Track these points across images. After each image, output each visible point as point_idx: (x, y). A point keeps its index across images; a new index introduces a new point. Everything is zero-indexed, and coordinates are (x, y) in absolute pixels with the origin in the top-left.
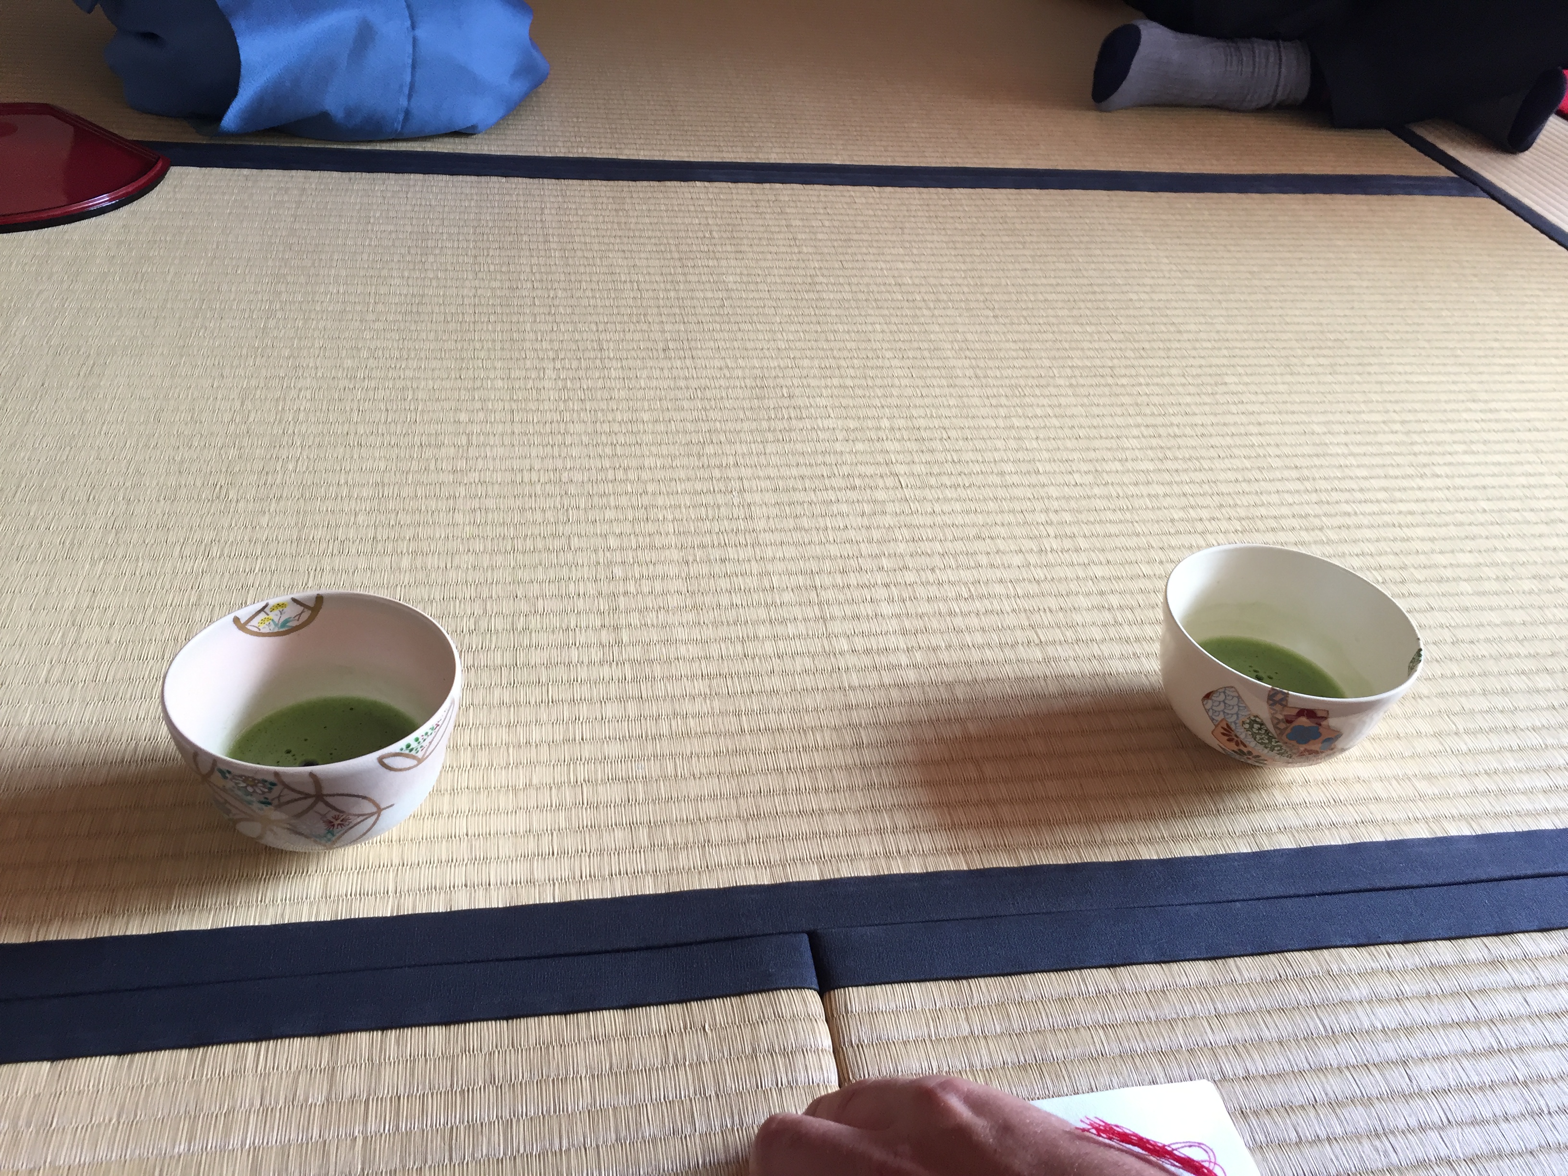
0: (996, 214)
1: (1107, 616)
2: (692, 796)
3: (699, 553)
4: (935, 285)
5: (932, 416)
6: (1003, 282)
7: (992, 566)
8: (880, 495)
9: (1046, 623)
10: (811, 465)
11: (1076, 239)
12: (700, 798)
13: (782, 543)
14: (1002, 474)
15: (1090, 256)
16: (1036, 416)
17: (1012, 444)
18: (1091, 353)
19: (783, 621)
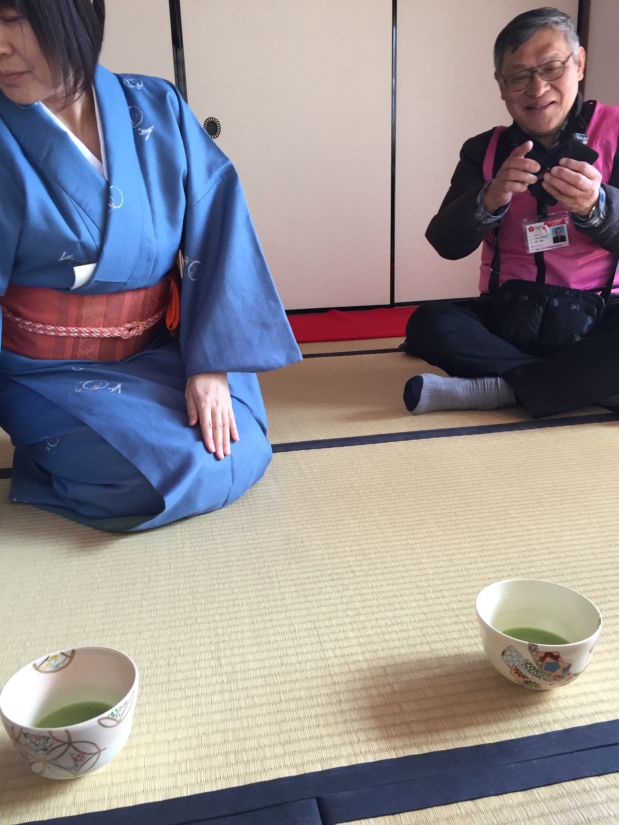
0: (397, 452)
1: (461, 627)
2: (256, 735)
3: (259, 619)
4: (369, 485)
5: (370, 543)
6: (401, 480)
7: (402, 608)
8: (346, 581)
9: (430, 633)
10: (312, 572)
11: (434, 459)
12: (260, 736)
13: (299, 609)
14: (405, 565)
15: (441, 465)
16: (420, 538)
17: (409, 552)
18: (445, 507)
19: (301, 646)
